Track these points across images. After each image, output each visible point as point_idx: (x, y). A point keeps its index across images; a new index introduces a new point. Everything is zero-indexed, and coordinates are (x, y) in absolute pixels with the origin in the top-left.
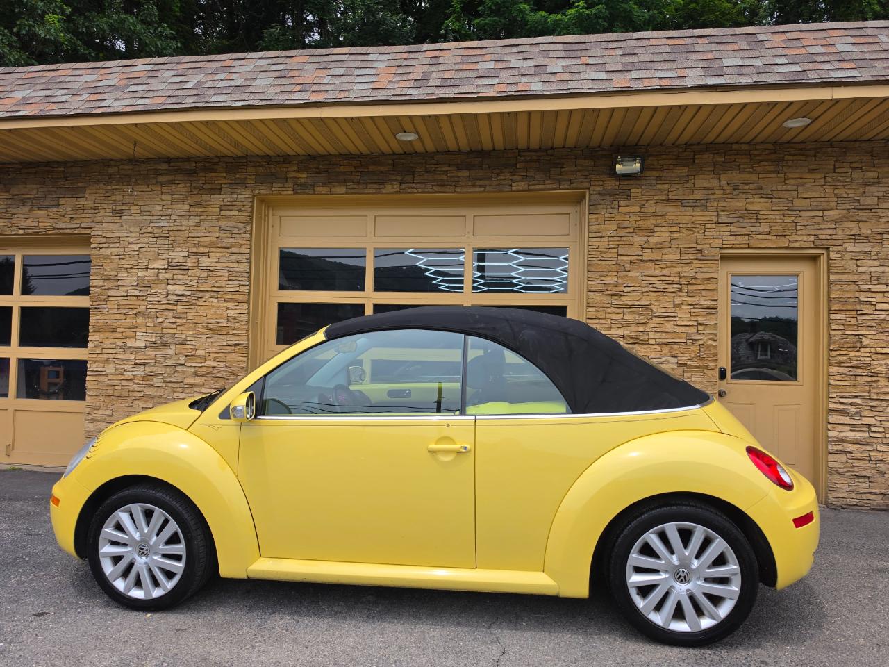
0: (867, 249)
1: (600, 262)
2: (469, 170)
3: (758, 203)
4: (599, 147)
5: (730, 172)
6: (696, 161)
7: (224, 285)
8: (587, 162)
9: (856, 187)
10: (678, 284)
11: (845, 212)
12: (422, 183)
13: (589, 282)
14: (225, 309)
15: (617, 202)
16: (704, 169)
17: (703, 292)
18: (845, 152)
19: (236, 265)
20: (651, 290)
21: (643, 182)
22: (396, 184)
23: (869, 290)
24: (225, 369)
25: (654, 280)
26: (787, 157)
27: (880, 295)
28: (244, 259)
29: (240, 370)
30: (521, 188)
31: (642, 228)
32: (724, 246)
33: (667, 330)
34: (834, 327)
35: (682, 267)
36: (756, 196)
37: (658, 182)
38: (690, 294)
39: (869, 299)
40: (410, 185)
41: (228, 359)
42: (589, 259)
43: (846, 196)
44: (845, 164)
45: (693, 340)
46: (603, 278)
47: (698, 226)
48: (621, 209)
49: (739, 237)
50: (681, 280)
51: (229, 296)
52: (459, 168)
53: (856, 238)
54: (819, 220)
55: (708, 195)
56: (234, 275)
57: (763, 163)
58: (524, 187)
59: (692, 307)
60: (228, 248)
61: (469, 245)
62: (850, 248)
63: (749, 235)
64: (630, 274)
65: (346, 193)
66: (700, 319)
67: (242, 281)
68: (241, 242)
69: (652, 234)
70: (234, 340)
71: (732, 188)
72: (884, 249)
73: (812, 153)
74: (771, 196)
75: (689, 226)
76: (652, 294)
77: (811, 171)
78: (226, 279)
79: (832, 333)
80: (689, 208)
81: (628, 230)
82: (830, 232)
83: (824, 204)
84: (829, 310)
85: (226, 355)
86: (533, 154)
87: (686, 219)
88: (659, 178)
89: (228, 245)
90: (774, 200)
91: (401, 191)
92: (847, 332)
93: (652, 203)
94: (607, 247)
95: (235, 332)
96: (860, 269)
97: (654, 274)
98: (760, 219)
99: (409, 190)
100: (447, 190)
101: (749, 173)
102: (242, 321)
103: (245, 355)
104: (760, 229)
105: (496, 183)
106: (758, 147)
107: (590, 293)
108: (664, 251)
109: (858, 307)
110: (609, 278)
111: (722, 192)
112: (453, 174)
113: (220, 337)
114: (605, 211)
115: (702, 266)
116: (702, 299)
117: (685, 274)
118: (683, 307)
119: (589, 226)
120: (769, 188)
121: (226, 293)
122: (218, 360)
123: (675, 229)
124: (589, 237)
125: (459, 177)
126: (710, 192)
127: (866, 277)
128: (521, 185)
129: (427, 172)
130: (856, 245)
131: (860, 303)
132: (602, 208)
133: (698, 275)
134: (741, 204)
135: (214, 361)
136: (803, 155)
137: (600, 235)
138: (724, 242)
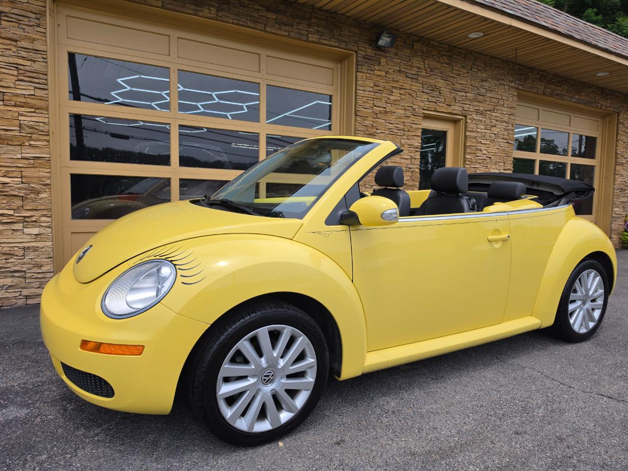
0: (481, 119)
1: (363, 109)
2: (277, 14)
3: (441, 83)
4: (364, 21)
5: (429, 59)
6: (415, 47)
7: (12, 85)
8: (356, 31)
9: (478, 81)
10: (403, 130)
11: (474, 95)
12: (236, 15)
13: (357, 123)
14: (16, 115)
15: (373, 66)
16: (418, 54)
17: (414, 137)
18: (476, 60)
19: (28, 63)
20: (390, 133)
21: (388, 55)
22: (214, 10)
23: (481, 143)
24: (22, 185)
25: (391, 126)
26: (454, 55)
27: (483, 145)
28: (38, 57)
29: (44, 187)
30: (315, 40)
31: (387, 88)
32: (425, 108)
33: (397, 161)
34: (467, 163)
35: (406, 119)
36: (440, 78)
37: (396, 57)
38: (409, 138)
39: (481, 148)
40: (227, 14)
41: (24, 174)
42: (357, 106)
43: (475, 85)
44: (476, 67)
45: (410, 168)
46: (365, 122)
47: (413, 92)
48: (376, 72)
49: (431, 103)
50: (405, 127)
51: (22, 100)
52: (267, 10)
53: (478, 112)
54: (464, 98)
55: (419, 72)
56: (24, 75)
57: (444, 57)
58: (317, 40)
59: (409, 146)
60: (16, 41)
61: (263, 81)
62: (475, 118)
63: (435, 102)
64: (380, 120)
65: (163, 7)
66: (412, 155)
67: (39, 83)
68: (34, 36)
69: (391, 93)
70: (31, 153)
71: (430, 70)
72: (487, 120)
73: (463, 56)
74: (446, 79)
75: (409, 91)
76: (391, 136)
77: (463, 67)
78: (16, 78)
79: (466, 166)
80: (410, 79)
81: (379, 88)
82: (468, 106)
83: (466, 89)
84: (465, 152)
85: (22, 169)
86: (322, 13)
87: (408, 86)
88: (396, 54)
89: (15, 37)
90: (446, 82)
91: (218, 17)
92: (472, 166)
93: (391, 71)
94: (368, 98)
95: (32, 143)
96: (479, 130)
97: (392, 122)
98: (441, 93)
99: (226, 19)
100: (258, 27)
101: (437, 62)
102: (42, 131)
103: (48, 170)
104: (441, 100)
105: (296, 31)
106: (442, 45)
107: (357, 132)
108: (398, 106)
109: (476, 152)
110: (369, 122)
111: (425, 71)
112: (264, 14)
113: (12, 148)
114: (366, 71)
115: (415, 119)
116: (414, 141)
117: (407, 124)
118: (405, 146)
119: (356, 81)
120: (445, 74)
121: (17, 95)
122: (10, 175)
123: (402, 92)
124: (356, 89)
125: (269, 18)
126: (420, 70)
127: (480, 135)
128: (313, 37)
129: (241, 6)
130: (477, 116)
131: (477, 150)
132: (365, 70)
133: (414, 126)
134: (433, 81)
135: (4, 176)
136: (460, 56)
137: (363, 88)
138: (425, 105)
